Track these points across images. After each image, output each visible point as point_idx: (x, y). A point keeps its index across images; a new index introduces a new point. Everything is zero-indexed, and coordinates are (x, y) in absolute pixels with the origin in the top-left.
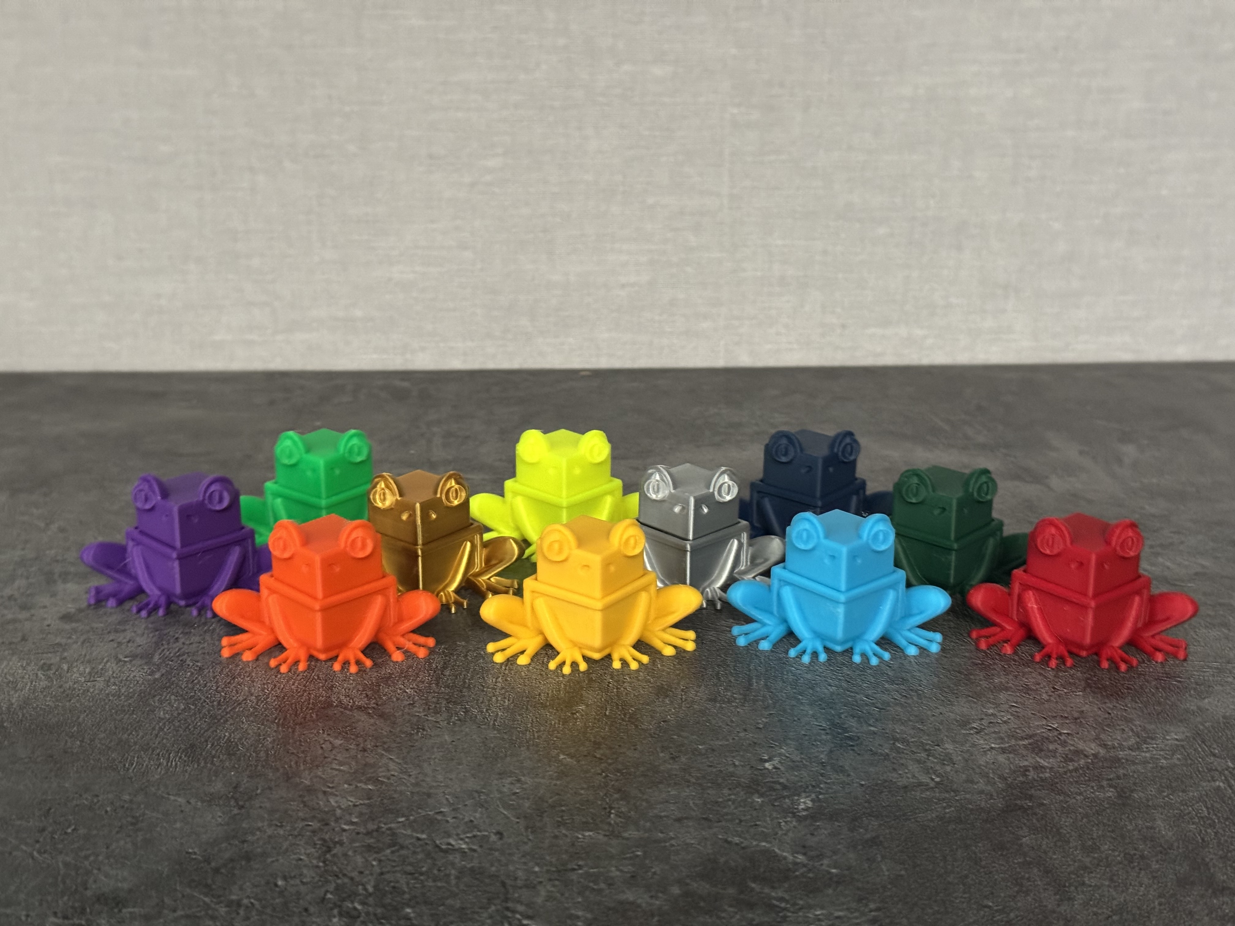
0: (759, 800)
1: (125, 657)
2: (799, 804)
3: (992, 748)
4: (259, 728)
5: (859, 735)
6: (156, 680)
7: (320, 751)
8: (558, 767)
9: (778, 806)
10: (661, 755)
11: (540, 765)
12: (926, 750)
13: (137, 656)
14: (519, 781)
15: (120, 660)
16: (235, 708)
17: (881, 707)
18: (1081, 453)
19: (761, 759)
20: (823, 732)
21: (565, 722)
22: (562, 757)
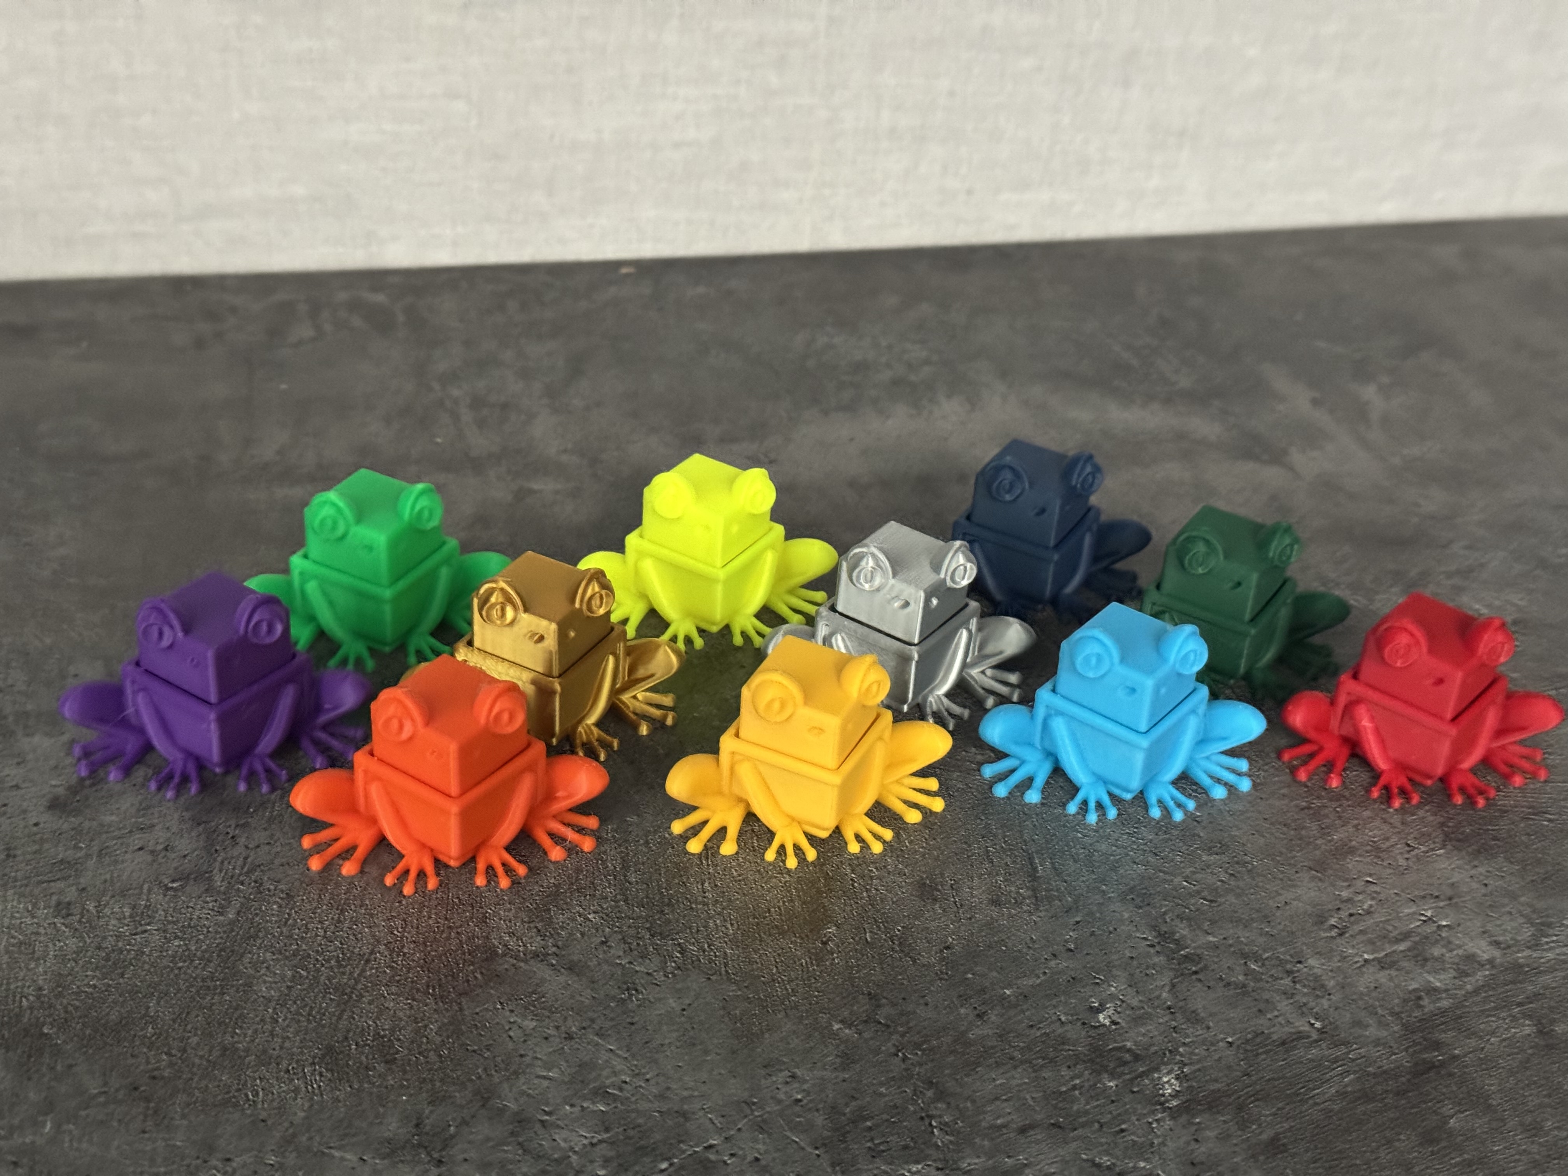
0: (1111, 1084)
1: (173, 881)
2: (1163, 1088)
3: (1366, 961)
4: (411, 1007)
5: (1199, 951)
6: (232, 923)
7: (511, 1045)
8: (838, 1046)
9: (1138, 1092)
10: (962, 1011)
11: (812, 1044)
12: (1289, 973)
13: (187, 878)
14: (793, 1076)
15: (168, 889)
16: (363, 971)
17: (1209, 898)
18: (1315, 402)
19: (1091, 1007)
20: (1152, 950)
21: (820, 961)
22: (836, 1026)
